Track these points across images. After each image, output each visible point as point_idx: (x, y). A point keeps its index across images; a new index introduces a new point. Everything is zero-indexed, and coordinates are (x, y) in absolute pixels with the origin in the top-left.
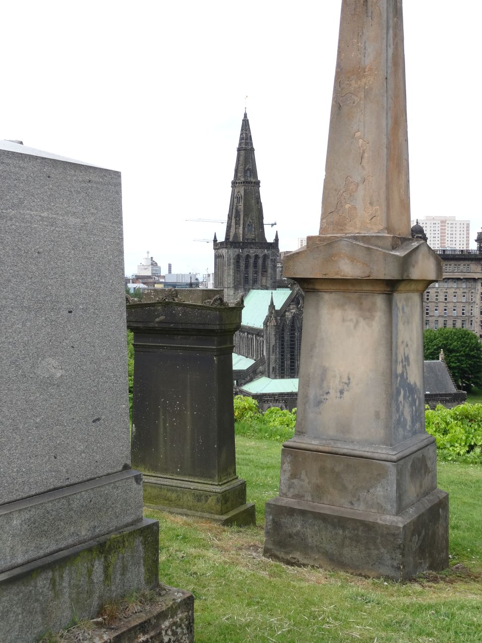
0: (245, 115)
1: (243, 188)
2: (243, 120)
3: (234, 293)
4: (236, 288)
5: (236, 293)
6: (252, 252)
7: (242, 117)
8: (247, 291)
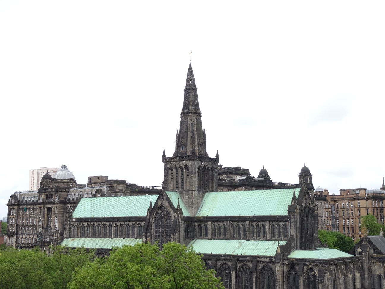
0: (190, 65)
1: (195, 117)
2: (189, 69)
3: (198, 195)
4: (199, 191)
5: (199, 195)
6: (206, 164)
7: (188, 67)
8: (204, 193)
